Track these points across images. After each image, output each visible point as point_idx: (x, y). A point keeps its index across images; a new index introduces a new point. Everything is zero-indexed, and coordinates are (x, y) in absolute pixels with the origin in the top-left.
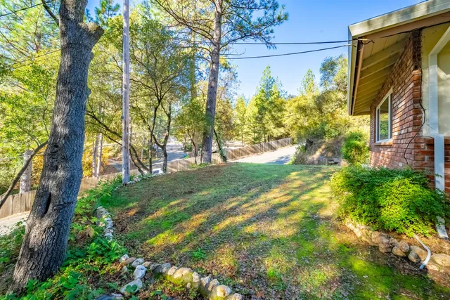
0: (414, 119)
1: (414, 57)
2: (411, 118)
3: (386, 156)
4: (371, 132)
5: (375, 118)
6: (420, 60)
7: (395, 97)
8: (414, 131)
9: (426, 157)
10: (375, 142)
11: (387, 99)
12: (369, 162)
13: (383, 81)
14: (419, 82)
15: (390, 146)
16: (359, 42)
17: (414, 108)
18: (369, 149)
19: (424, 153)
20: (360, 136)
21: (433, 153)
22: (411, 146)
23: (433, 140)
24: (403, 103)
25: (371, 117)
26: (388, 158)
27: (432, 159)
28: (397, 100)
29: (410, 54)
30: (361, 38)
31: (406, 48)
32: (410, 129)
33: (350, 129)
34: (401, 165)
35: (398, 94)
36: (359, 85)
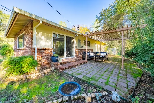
0: (31, 43)
1: (31, 26)
2: (30, 42)
3: (21, 53)
4: (15, 45)
5: (17, 40)
6: (33, 28)
7: (25, 35)
8: (31, 46)
9: (34, 52)
10: (17, 48)
11: (22, 35)
12: (14, 55)
13: (21, 29)
14: (32, 33)
15: (23, 50)
16: (17, 14)
17: (31, 40)
18: (14, 51)
19: (33, 51)
20: (9, 46)
21: (35, 51)
22: (31, 49)
23: (35, 48)
24: (28, 38)
25: (15, 40)
26: (22, 53)
27: (35, 53)
28: (26, 36)
29: (30, 25)
30: (18, 13)
31: (29, 22)
32: (30, 45)
33: (3, 43)
34: (27, 55)
35: (26, 35)
36: (13, 27)
